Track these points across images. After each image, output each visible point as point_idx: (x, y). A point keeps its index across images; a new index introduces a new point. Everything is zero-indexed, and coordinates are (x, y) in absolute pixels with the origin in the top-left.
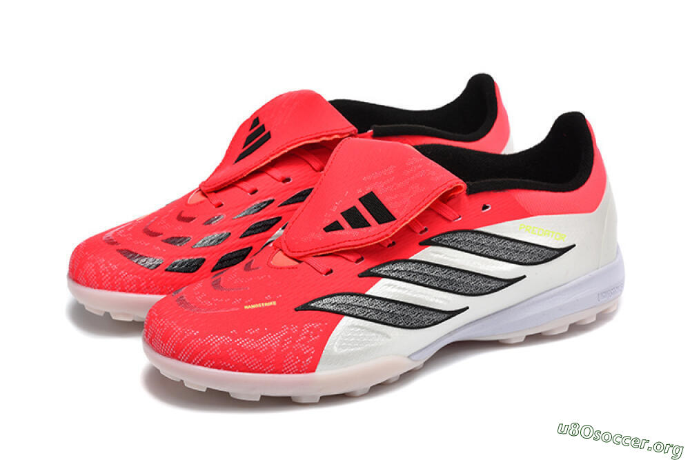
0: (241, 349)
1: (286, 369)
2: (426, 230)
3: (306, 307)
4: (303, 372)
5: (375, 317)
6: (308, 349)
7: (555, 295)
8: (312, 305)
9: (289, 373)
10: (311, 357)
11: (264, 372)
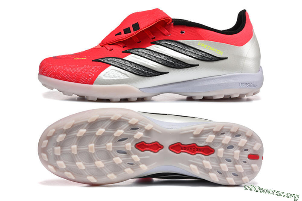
0: (65, 71)
1: (81, 81)
2: (155, 38)
3: (97, 61)
4: (88, 84)
5: (124, 68)
6: (91, 74)
7: (216, 78)
8: (99, 60)
9: (82, 83)
10: (92, 78)
11: (72, 82)
